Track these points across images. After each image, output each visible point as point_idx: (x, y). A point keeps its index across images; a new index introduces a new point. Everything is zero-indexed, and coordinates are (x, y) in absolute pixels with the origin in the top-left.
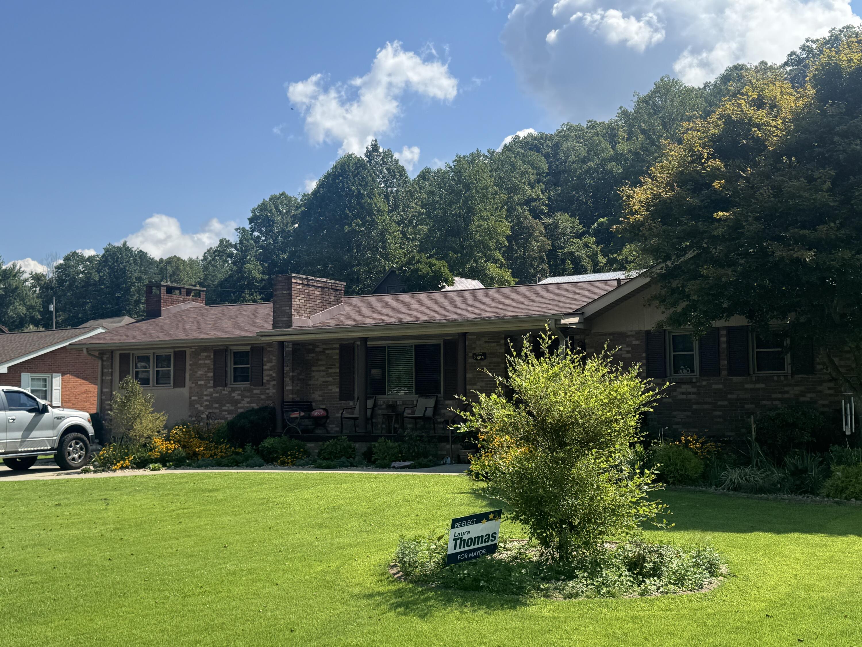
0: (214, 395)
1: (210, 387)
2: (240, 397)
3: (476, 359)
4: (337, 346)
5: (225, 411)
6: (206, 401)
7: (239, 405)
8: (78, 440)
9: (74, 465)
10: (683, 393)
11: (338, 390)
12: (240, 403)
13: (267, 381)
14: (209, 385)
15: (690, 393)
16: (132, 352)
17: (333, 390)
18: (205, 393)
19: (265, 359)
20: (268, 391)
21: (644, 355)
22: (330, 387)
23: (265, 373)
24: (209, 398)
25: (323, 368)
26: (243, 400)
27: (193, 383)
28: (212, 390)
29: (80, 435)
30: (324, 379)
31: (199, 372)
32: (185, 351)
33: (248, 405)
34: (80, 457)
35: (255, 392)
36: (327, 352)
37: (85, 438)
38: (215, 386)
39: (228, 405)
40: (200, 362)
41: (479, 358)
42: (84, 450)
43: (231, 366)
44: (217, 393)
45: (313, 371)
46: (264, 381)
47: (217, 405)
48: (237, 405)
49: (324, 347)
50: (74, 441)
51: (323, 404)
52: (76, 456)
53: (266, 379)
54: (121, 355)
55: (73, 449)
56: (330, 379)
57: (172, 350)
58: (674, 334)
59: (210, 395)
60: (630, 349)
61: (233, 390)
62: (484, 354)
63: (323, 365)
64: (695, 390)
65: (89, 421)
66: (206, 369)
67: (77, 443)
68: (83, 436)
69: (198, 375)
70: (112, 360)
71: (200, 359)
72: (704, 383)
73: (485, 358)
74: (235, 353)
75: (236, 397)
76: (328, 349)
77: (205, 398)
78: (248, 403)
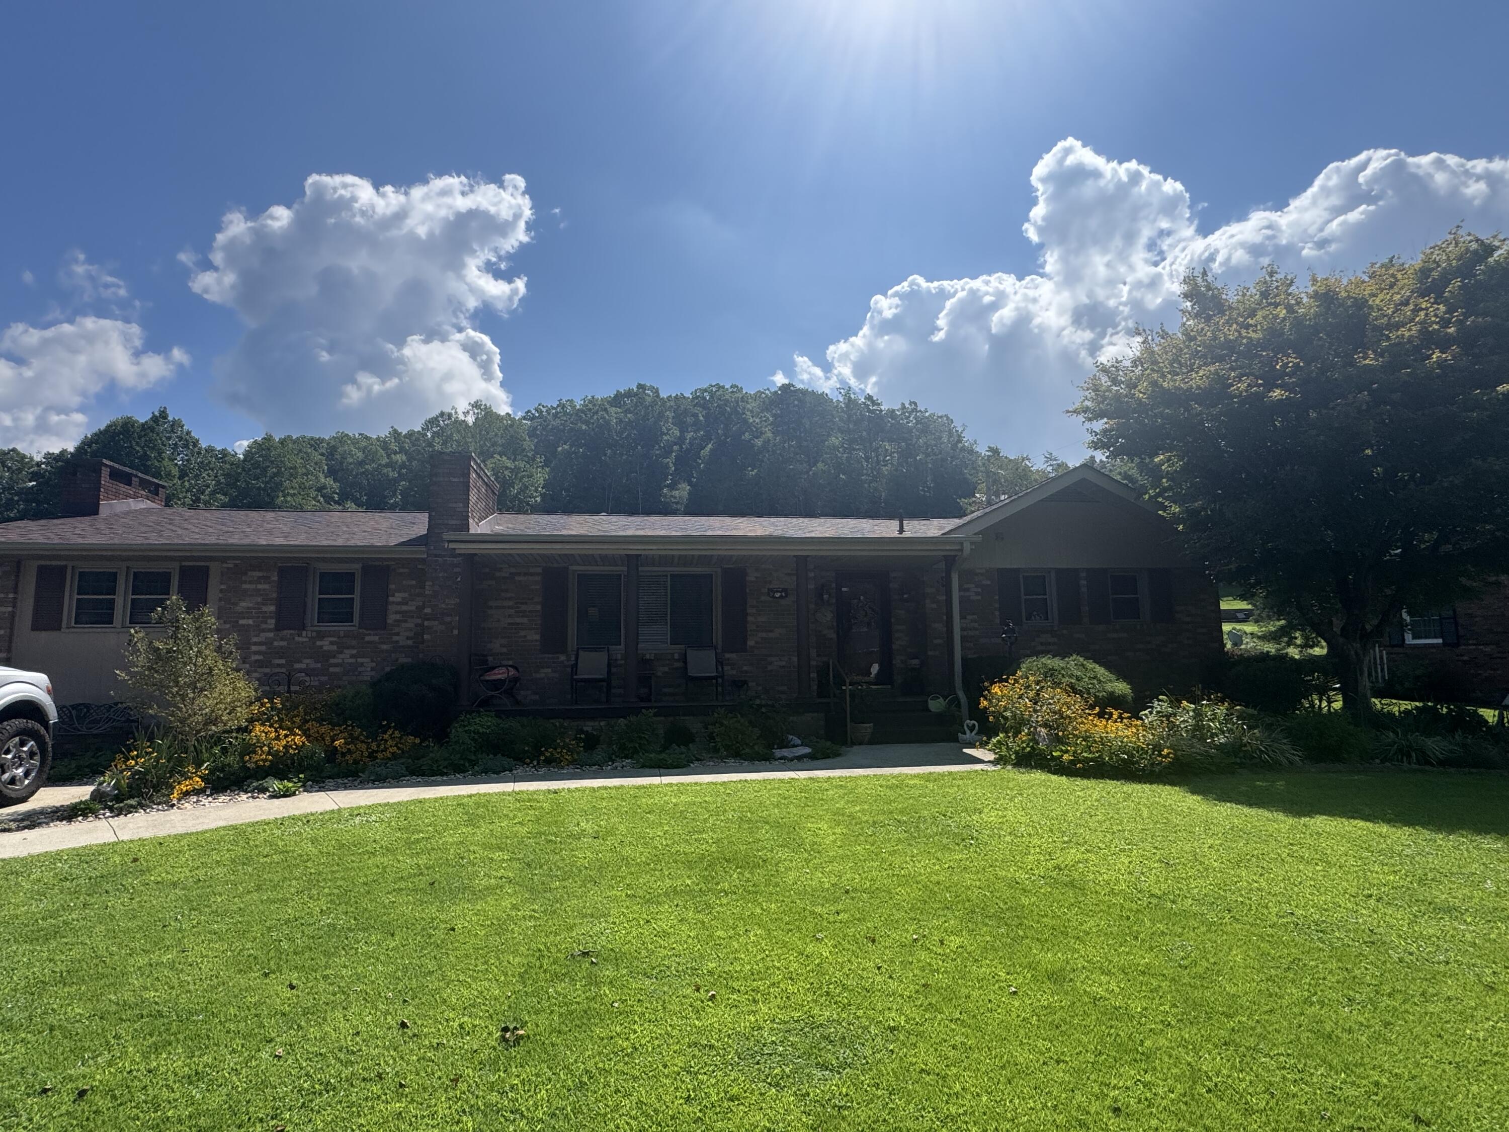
0: (276, 644)
1: (270, 630)
2: (335, 647)
3: (774, 597)
4: (539, 570)
5: (300, 671)
6: (256, 653)
7: (332, 661)
8: (25, 734)
9: (13, 795)
10: (1042, 644)
11: (538, 637)
12: (334, 657)
13: (396, 621)
14: (264, 626)
15: (1050, 644)
16: (70, 564)
17: (529, 638)
18: (255, 639)
19: (392, 586)
20: (395, 638)
21: (997, 597)
22: (522, 633)
23: (392, 608)
24: (263, 648)
25: (511, 603)
26: (341, 653)
27: (225, 623)
28: (271, 635)
29: (31, 724)
30: (510, 621)
31: (243, 604)
32: (207, 568)
33: (353, 660)
34: (27, 774)
35: (367, 638)
36: (517, 578)
37: (43, 731)
38: (278, 628)
39: (308, 661)
40: (245, 586)
41: (778, 595)
42: (37, 757)
43: (314, 596)
44: (282, 639)
45: (491, 607)
46: (389, 621)
47: (283, 661)
48: (327, 661)
49: (513, 570)
50: (17, 739)
51: (508, 659)
52: (20, 771)
53: (392, 618)
54: (41, 569)
55: (14, 757)
56: (525, 620)
57: (176, 565)
58: (1025, 574)
59: (268, 643)
60: (980, 590)
61: (321, 636)
62: (785, 590)
63: (510, 599)
64: (1055, 640)
65: (49, 692)
66: (259, 600)
67: (23, 744)
68: (37, 726)
69: (238, 609)
70: (17, 576)
71: (245, 582)
72: (1065, 632)
73: (786, 596)
74: (323, 575)
75: (325, 648)
76: (519, 574)
77: (254, 648)
78: (352, 656)
